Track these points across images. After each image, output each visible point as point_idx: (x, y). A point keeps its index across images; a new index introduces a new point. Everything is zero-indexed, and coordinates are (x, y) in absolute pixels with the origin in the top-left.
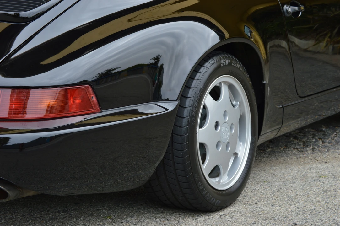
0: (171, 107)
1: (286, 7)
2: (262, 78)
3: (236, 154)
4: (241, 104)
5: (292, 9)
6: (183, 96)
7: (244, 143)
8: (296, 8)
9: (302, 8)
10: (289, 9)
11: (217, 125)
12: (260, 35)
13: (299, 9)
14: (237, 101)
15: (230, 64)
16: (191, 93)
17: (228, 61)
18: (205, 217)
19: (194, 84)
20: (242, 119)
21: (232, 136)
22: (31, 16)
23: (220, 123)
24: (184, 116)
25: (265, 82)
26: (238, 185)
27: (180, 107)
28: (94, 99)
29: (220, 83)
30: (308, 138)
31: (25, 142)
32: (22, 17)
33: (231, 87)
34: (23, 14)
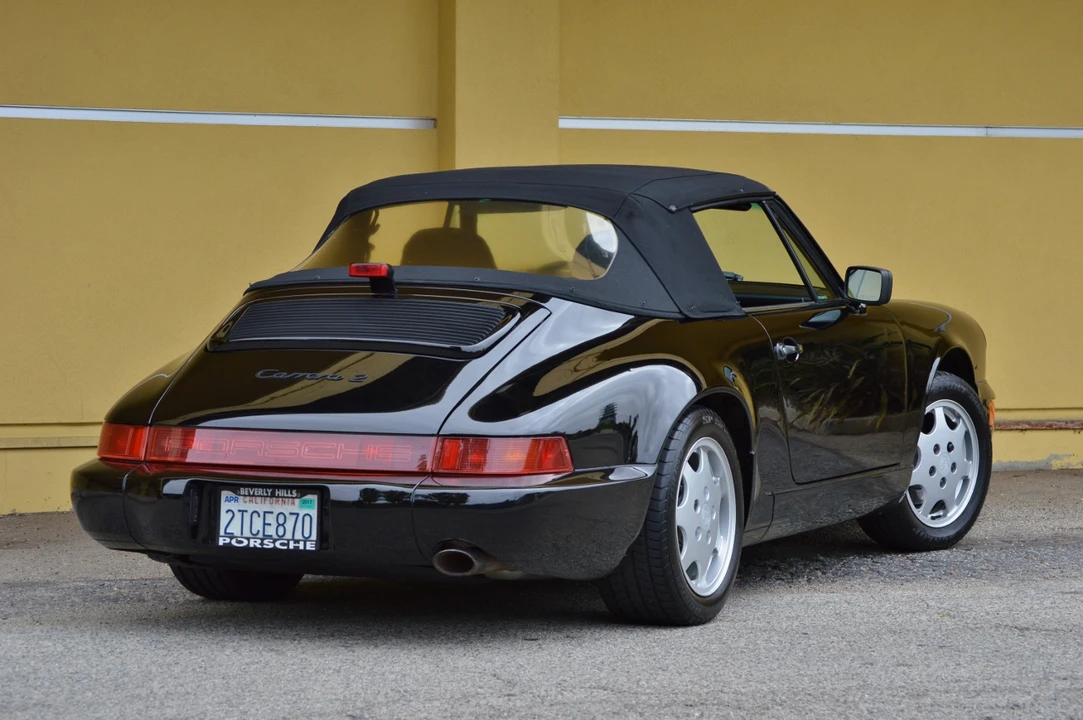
0: (648, 471)
1: (779, 347)
2: (749, 448)
3: (715, 551)
4: (723, 481)
5: (787, 349)
6: (661, 461)
7: (725, 538)
8: (793, 348)
9: (801, 348)
10: (782, 349)
11: (696, 504)
12: (746, 380)
13: (797, 349)
14: (717, 477)
15: (713, 422)
16: (670, 456)
17: (710, 418)
18: (679, 632)
19: (673, 445)
20: (724, 502)
21: (713, 522)
22: (475, 351)
23: (700, 503)
24: (662, 486)
25: (753, 453)
26: (720, 593)
27: (658, 474)
28: (568, 455)
29: (698, 449)
30: (797, 568)
31: (511, 499)
32: (465, 352)
33: (711, 454)
34: (464, 348)
